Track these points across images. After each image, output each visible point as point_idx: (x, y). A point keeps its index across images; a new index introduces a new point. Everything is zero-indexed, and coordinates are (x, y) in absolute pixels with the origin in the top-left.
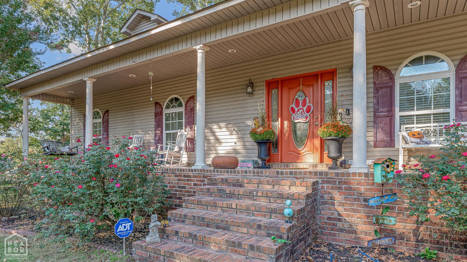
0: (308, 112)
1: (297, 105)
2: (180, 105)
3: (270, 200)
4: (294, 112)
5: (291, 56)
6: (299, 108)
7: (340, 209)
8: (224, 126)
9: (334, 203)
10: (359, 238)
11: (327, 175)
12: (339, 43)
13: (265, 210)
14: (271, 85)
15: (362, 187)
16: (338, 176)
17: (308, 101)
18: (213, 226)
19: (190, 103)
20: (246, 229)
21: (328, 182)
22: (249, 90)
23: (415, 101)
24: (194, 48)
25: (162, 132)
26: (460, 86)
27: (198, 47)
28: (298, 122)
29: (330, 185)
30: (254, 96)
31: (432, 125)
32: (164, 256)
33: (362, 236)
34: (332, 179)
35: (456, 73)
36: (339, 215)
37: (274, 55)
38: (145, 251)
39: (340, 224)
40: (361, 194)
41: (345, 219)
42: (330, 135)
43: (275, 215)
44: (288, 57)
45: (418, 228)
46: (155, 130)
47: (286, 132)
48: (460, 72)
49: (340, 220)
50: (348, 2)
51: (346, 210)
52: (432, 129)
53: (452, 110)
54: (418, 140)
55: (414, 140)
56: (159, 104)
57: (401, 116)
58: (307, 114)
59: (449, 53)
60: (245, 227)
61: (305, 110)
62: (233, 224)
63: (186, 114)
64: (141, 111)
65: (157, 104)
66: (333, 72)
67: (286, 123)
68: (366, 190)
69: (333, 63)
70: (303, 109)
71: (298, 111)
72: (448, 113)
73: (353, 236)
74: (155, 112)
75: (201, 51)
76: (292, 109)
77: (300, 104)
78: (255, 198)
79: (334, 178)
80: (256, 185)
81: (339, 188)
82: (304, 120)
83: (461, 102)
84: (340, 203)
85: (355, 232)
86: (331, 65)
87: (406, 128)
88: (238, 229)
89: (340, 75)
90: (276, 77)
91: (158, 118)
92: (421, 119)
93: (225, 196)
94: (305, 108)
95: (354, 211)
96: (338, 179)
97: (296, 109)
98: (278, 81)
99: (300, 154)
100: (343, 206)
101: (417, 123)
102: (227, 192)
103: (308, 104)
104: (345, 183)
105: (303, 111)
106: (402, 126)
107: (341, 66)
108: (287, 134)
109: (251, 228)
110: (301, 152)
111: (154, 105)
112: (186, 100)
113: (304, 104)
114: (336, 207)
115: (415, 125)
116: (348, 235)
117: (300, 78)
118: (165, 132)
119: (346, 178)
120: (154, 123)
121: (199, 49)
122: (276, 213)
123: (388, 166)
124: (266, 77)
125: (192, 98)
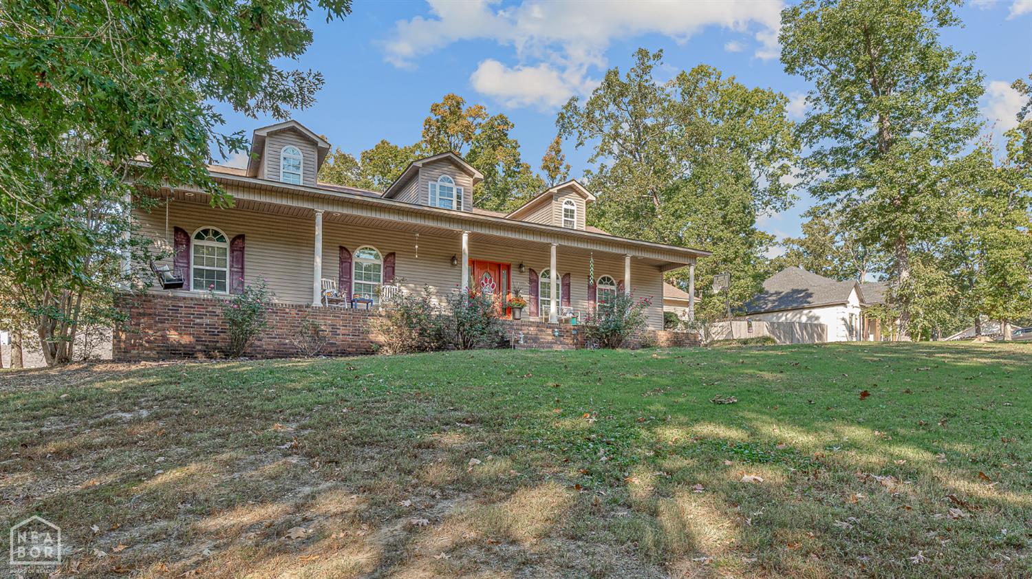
0: (493, 288)
1: (486, 282)
4: (484, 286)
6: (487, 284)
17: (493, 280)
19: (390, 258)
25: (350, 281)
35: (562, 282)
46: (340, 278)
56: (347, 250)
63: (385, 268)
65: (342, 248)
66: (509, 265)
69: (509, 260)
70: (489, 285)
71: (486, 286)
74: (340, 258)
76: (482, 283)
77: (488, 281)
89: (513, 269)
91: (344, 264)
94: (491, 285)
97: (485, 284)
98: (474, 262)
103: (492, 282)
105: (490, 287)
107: (513, 263)
111: (338, 248)
112: (386, 254)
113: (490, 282)
117: (488, 264)
118: (354, 281)
120: (338, 269)
125: (393, 254)
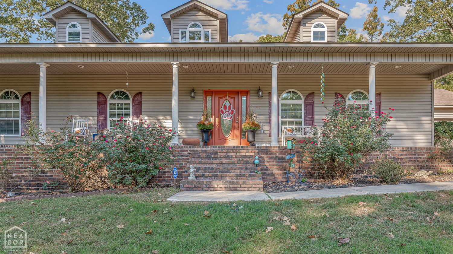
0: (232, 114)
1: (225, 109)
2: (127, 97)
3: (239, 159)
4: (223, 113)
5: (221, 77)
6: (226, 111)
7: (267, 165)
8: (168, 118)
9: (264, 162)
10: (276, 178)
11: (261, 148)
12: (250, 76)
13: (243, 163)
14: (207, 93)
15: (277, 153)
16: (266, 148)
17: (232, 107)
18: (218, 171)
19: (138, 97)
20: (239, 171)
21: (262, 151)
22: (193, 95)
23: (288, 113)
24: (171, 63)
25: (106, 119)
26: (306, 108)
27: (175, 63)
28: (225, 120)
29: (263, 153)
30: (195, 99)
31: (295, 126)
32: (206, 184)
33: (278, 176)
34: (263, 149)
35: (305, 102)
36: (267, 167)
37: (210, 74)
38: (191, 184)
39: (267, 172)
40: (277, 156)
41: (270, 169)
42: (250, 128)
43: (249, 165)
44: (219, 77)
45: (300, 170)
46: (98, 117)
47: (218, 125)
48: (306, 102)
49: (267, 170)
50: (270, 62)
51: (270, 165)
52: (295, 128)
53: (303, 120)
54: (291, 133)
55: (290, 133)
56: (103, 95)
57: (281, 121)
58: (231, 115)
59: (303, 92)
60: (239, 170)
61: (230, 113)
62: (232, 169)
63: (133, 106)
64: (82, 98)
65: (99, 94)
66: (248, 92)
67: (217, 119)
68: (279, 154)
69: (248, 86)
70: (229, 112)
71: (226, 113)
72: (301, 121)
73: (273, 177)
74: (98, 101)
75: (176, 66)
76: (222, 110)
77: (227, 108)
78: (231, 159)
79: (265, 149)
80: (226, 153)
81: (267, 154)
82: (229, 119)
83: (306, 116)
84: (267, 161)
85: (274, 175)
86: (246, 88)
87: (284, 127)
88: (235, 171)
89: (251, 94)
90: (211, 89)
91: (101, 106)
92: (291, 123)
93: (211, 159)
94: (230, 111)
95: (273, 165)
96: (266, 150)
97: (224, 111)
98: (213, 92)
99: (226, 140)
100: (269, 163)
101: (288, 125)
102: (213, 157)
103: (232, 109)
104: (270, 151)
105: (229, 113)
106: (283, 126)
107: (251, 89)
108: (218, 126)
109: (242, 170)
110: (227, 139)
111: (97, 94)
112: (134, 94)
113: (229, 109)
114: (265, 164)
115: (288, 126)
116: (271, 177)
117: (227, 92)
118: (109, 119)
119: (270, 149)
120: (96, 110)
121: (175, 64)
122: (249, 164)
123: (293, 142)
124: (203, 88)
125: (140, 94)
